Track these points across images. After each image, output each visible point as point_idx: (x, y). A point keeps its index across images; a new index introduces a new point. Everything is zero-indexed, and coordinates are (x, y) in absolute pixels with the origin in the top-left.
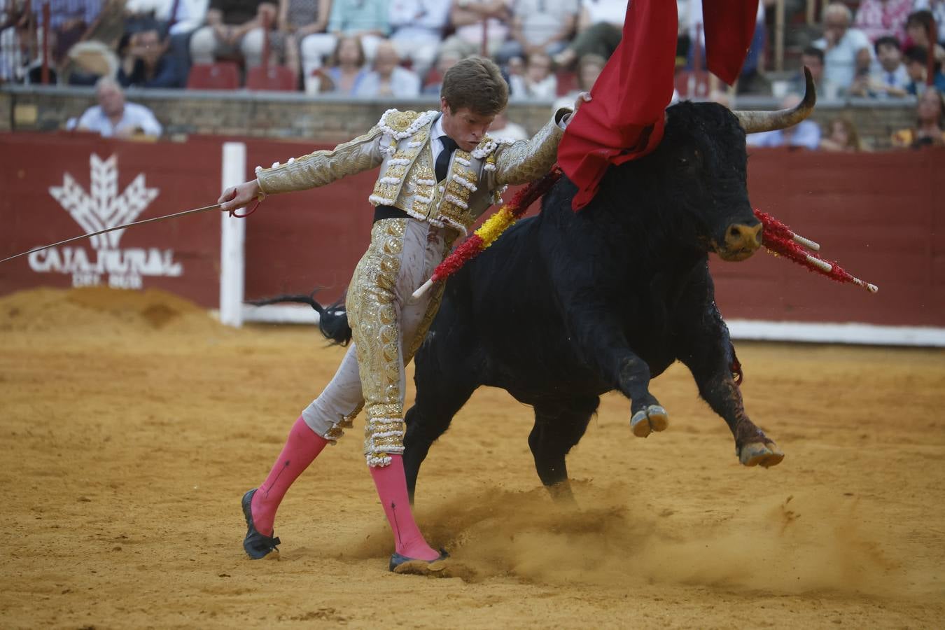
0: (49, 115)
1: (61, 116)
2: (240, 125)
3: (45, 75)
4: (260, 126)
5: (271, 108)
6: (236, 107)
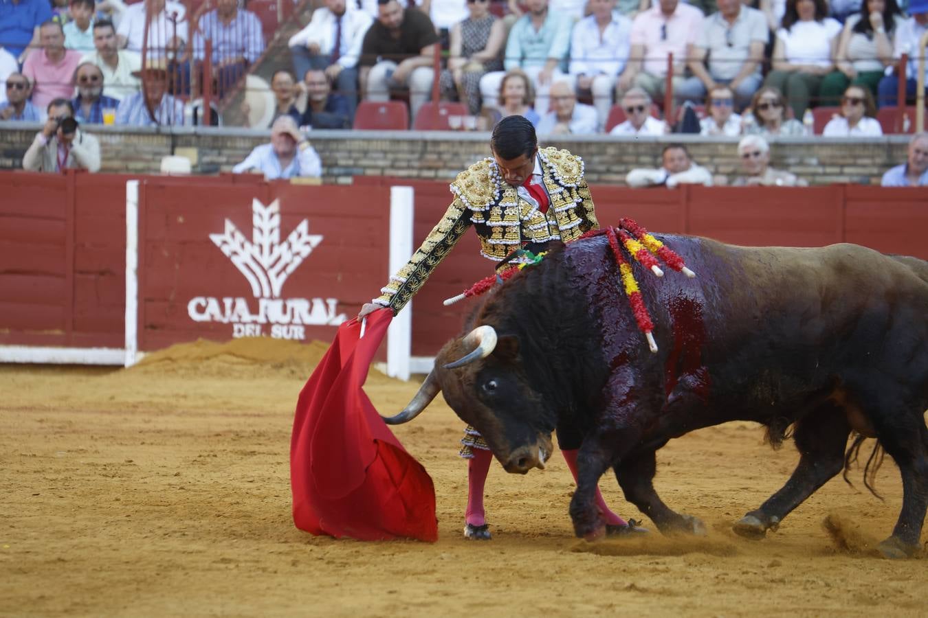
0: (211, 157)
1: (223, 159)
2: (409, 167)
4: (429, 168)
5: (443, 148)
6: (405, 147)
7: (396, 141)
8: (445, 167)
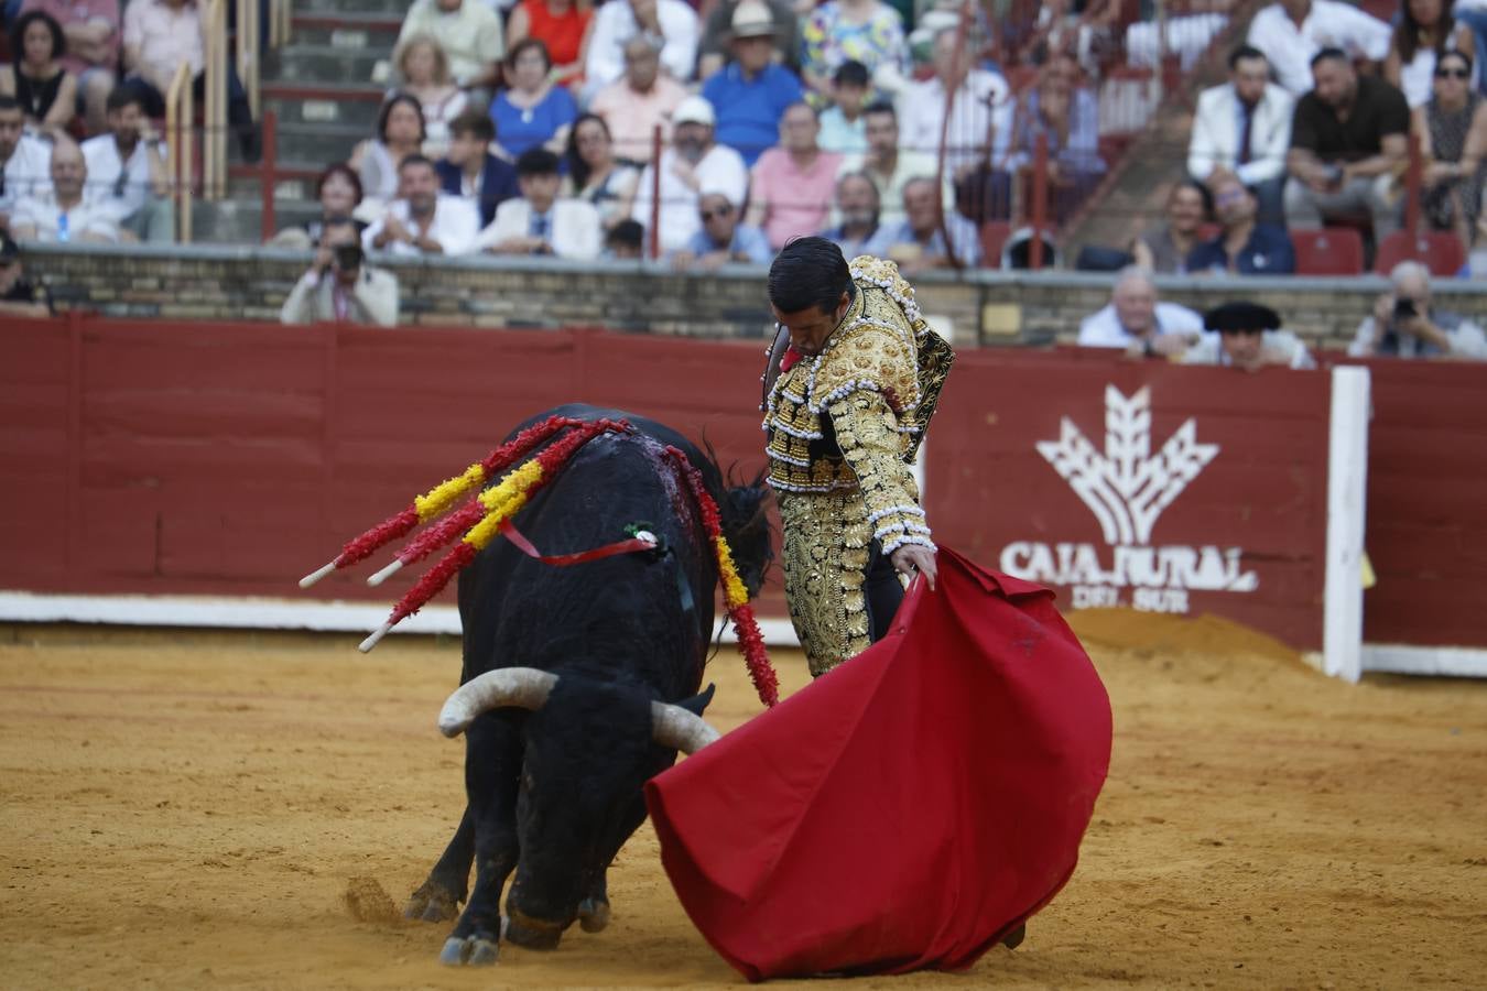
1: (1060, 323)
3: (1036, 254)
6: (1357, 302)
7: (1344, 294)
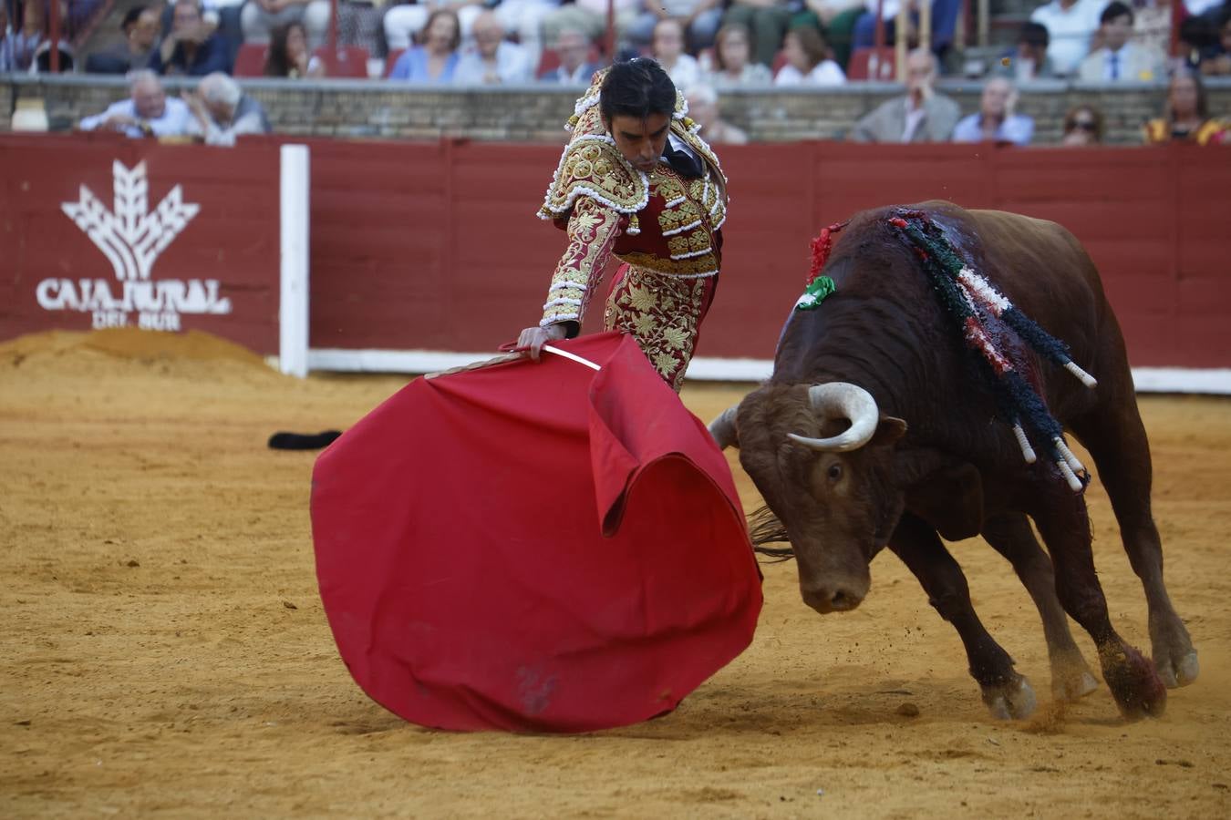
0: (61, 111)
1: (75, 113)
2: (302, 122)
3: (55, 61)
4: (326, 123)
5: (342, 99)
6: (297, 98)
7: (286, 92)
8: (345, 121)
